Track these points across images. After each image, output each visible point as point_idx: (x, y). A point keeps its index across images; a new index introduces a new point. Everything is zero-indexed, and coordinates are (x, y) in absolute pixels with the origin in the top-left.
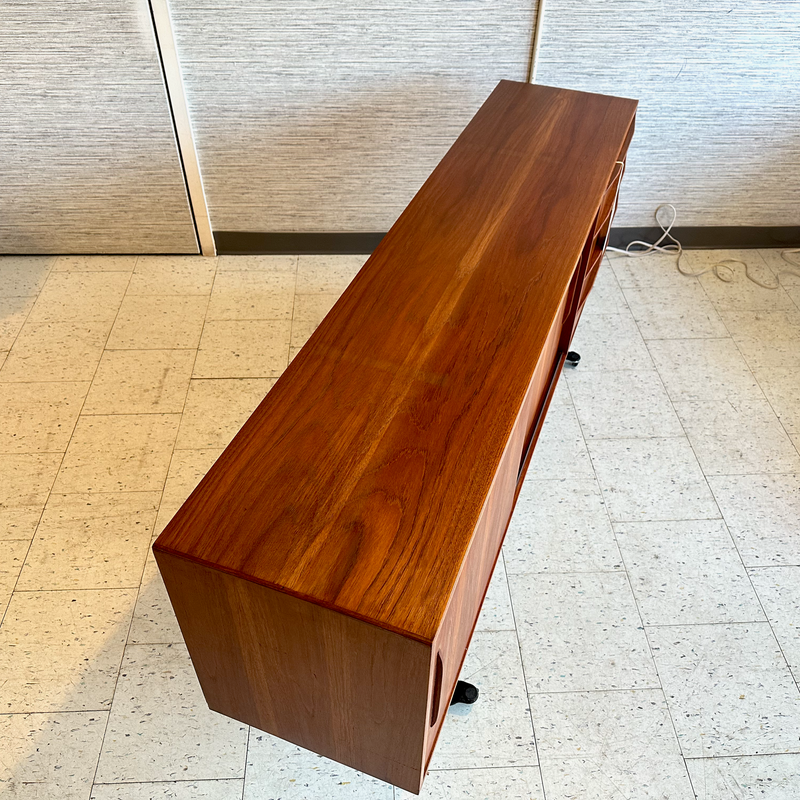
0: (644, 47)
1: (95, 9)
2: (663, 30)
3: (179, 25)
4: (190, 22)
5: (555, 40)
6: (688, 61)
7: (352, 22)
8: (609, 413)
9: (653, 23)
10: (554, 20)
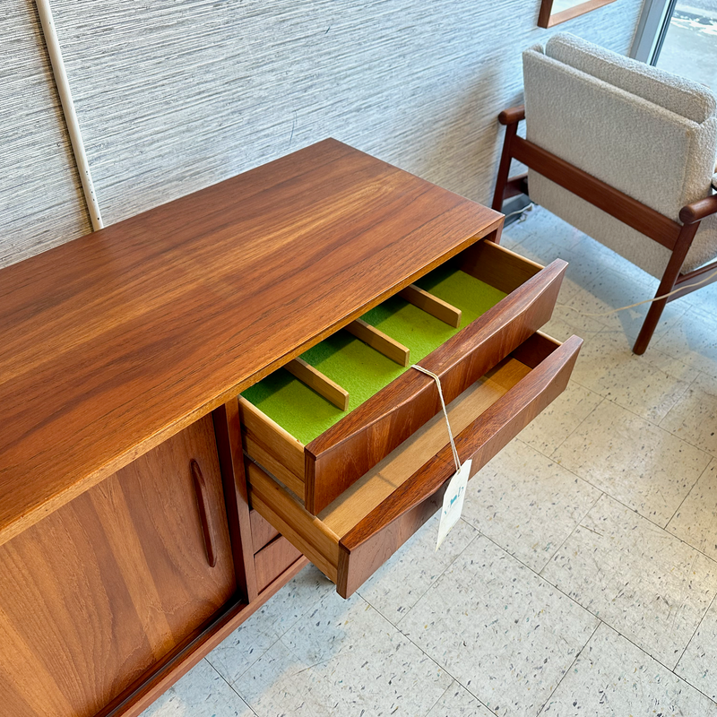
0: (240, 112)
2: (257, 80)
5: (108, 145)
6: (298, 113)
9: (242, 74)
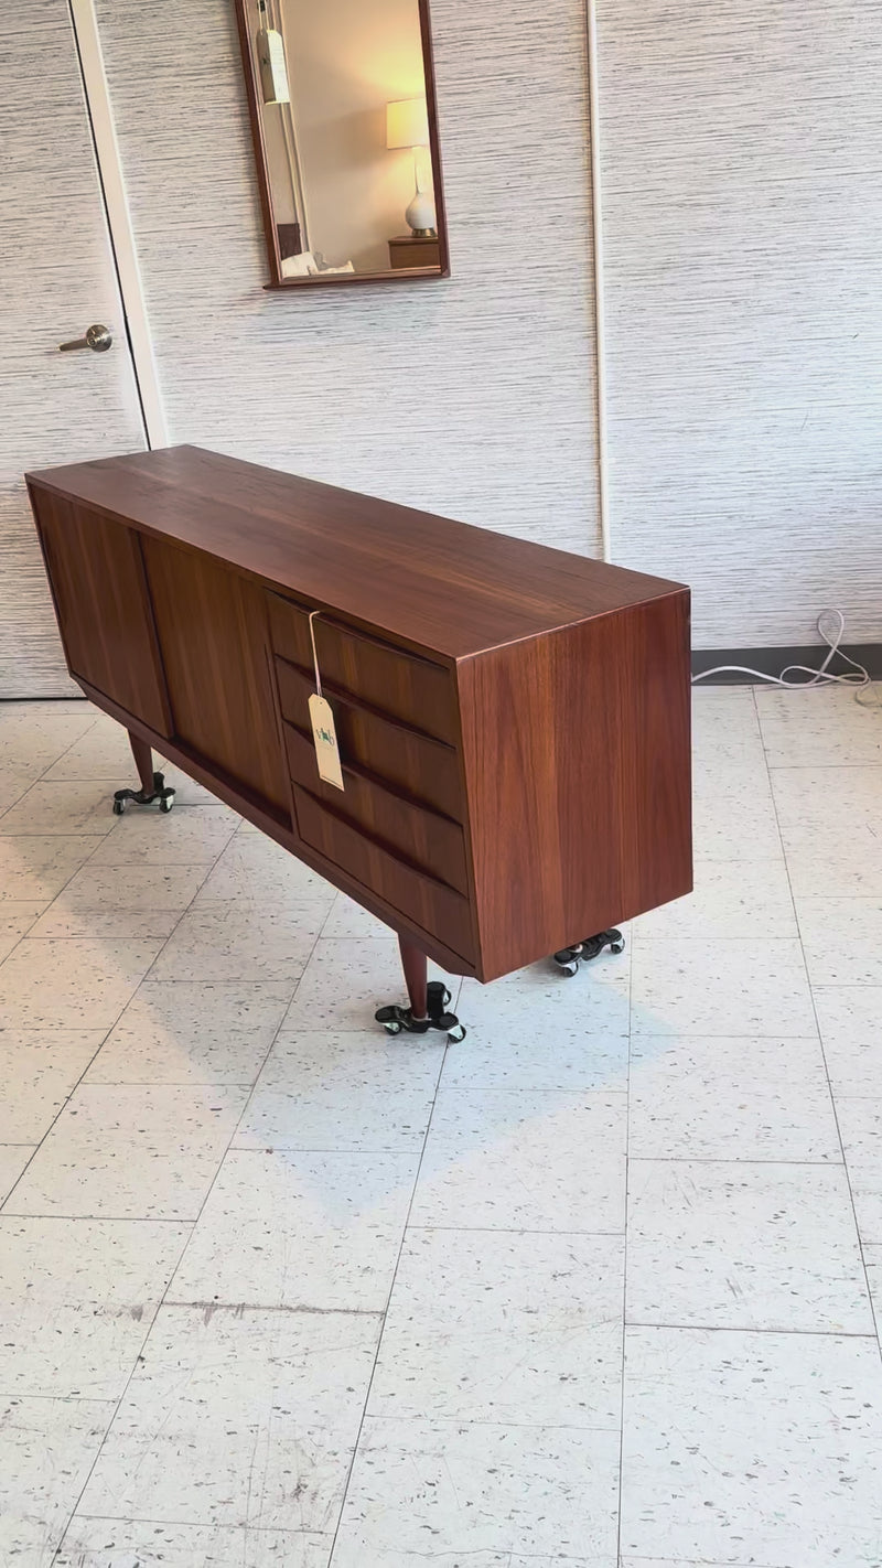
0: (747, 390)
1: (75, 386)
2: (769, 366)
3: (169, 400)
4: (182, 396)
5: (626, 389)
6: (814, 404)
7: (370, 385)
9: (754, 359)
10: (620, 364)
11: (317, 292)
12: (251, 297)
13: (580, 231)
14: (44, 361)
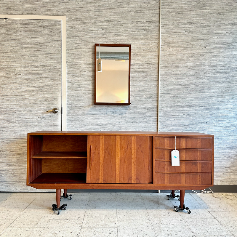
1: (47, 120)
2: (191, 127)
3: (68, 124)
4: (71, 124)
5: (163, 129)
7: (111, 124)
8: (202, 229)
9: (188, 125)
10: (162, 124)
11: (103, 106)
12: (89, 106)
13: (155, 99)
14: (42, 114)
